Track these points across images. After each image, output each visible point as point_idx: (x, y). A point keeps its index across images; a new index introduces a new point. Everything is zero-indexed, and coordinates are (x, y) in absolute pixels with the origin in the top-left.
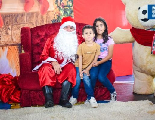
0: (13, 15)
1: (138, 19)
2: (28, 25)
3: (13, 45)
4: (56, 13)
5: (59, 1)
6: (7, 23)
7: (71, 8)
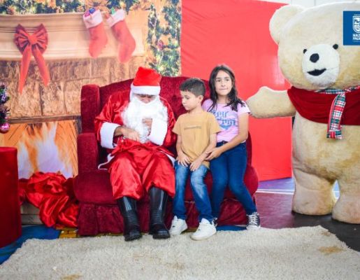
0: (69, 62)
1: (301, 71)
2: (96, 81)
3: (67, 118)
4: (147, 60)
5: (154, 37)
6: (56, 78)
7: (176, 49)
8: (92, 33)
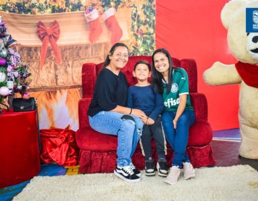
0: (75, 47)
1: (246, 49)
2: (95, 60)
3: (74, 87)
4: (131, 44)
5: (136, 27)
6: (66, 58)
7: (152, 35)
8: (91, 25)
